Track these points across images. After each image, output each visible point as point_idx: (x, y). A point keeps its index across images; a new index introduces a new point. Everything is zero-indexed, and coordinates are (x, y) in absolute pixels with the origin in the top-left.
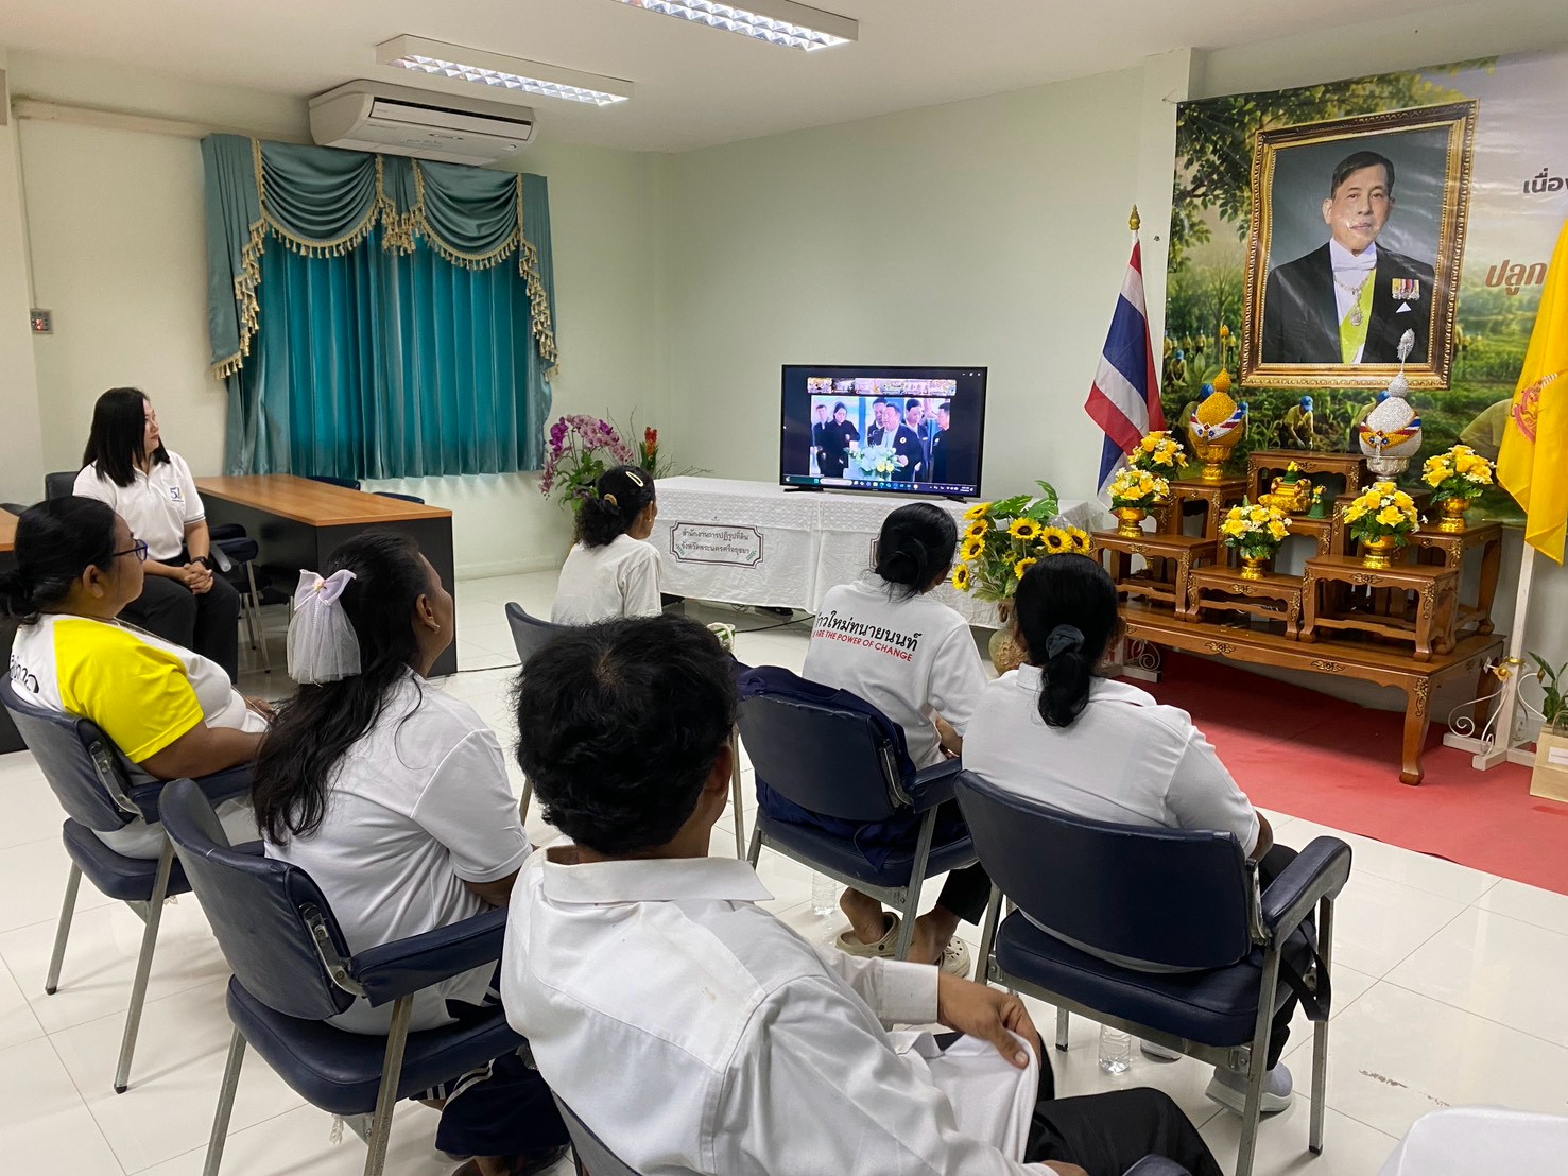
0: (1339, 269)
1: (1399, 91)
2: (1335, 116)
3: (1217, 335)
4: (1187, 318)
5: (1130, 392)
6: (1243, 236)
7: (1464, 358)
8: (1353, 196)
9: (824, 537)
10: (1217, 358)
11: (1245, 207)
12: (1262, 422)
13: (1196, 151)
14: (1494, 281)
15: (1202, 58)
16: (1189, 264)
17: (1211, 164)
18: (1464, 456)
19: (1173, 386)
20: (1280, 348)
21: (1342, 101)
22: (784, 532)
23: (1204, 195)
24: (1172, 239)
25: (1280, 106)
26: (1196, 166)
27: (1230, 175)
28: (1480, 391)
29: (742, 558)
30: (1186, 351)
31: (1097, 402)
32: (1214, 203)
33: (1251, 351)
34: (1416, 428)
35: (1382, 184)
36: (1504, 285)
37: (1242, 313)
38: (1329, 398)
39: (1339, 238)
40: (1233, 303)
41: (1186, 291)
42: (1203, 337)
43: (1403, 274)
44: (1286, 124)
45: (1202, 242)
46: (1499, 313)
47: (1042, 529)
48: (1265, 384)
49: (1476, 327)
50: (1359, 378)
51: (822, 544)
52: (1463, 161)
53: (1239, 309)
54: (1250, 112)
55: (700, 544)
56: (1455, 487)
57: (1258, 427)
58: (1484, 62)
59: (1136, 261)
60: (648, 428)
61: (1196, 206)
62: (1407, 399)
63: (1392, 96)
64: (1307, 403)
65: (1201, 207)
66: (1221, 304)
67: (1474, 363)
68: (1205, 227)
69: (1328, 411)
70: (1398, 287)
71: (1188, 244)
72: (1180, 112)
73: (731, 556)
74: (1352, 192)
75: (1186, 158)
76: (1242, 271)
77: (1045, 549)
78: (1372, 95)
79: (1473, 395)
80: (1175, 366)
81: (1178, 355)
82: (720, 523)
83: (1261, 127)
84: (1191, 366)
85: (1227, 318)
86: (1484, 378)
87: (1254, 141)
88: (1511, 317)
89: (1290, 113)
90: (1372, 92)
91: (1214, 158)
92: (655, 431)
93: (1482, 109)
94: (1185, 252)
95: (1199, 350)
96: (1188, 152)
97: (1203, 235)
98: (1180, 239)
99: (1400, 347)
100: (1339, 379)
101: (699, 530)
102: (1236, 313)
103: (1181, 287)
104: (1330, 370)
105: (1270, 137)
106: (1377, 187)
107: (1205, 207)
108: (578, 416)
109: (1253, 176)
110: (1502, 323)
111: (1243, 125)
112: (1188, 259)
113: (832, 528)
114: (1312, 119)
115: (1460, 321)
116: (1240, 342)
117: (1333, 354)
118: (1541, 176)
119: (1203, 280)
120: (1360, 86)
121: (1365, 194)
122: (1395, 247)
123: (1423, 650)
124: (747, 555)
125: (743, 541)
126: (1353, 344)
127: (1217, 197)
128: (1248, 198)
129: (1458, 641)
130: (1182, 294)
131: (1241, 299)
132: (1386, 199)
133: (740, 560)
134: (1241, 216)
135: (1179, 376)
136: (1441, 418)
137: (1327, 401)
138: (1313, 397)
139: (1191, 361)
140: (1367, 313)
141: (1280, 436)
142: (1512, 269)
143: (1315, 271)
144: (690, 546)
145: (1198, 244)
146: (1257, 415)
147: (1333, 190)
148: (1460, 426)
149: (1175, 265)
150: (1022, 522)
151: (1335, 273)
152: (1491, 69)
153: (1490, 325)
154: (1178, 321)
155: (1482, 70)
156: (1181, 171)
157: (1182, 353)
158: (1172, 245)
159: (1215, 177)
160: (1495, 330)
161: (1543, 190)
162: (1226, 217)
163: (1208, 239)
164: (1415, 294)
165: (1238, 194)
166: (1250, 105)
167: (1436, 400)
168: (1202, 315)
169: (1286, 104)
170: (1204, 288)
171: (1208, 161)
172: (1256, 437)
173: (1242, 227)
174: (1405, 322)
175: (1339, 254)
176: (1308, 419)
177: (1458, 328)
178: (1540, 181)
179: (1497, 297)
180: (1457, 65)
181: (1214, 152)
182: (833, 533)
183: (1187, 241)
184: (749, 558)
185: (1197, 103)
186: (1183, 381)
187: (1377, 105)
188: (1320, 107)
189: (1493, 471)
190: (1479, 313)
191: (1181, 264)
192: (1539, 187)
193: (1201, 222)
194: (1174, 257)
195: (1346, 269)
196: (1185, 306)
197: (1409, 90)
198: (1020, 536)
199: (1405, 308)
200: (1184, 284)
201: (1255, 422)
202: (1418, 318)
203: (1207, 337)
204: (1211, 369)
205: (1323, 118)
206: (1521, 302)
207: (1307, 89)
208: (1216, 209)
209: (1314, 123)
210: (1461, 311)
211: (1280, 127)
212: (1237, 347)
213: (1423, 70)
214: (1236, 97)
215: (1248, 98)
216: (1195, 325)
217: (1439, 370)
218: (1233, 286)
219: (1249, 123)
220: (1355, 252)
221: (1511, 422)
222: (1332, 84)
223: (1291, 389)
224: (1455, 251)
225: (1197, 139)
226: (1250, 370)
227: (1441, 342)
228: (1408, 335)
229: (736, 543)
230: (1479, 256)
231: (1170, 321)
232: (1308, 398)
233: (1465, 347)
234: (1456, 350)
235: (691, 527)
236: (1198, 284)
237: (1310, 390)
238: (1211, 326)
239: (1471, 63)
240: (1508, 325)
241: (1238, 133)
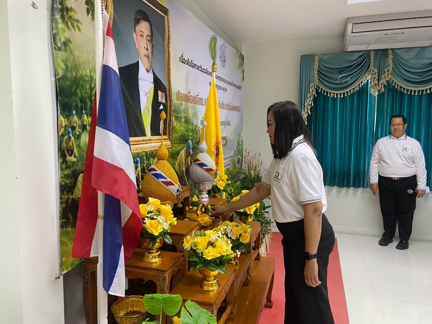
8: (141, 36)
14: (178, 99)
19: (67, 162)
30: (74, 129)
35: (150, 34)
36: (180, 101)
38: (145, 158)
39: (142, 60)
41: (71, 72)
43: (160, 89)
50: (152, 145)
64: (138, 162)
68: (76, 16)
69: (145, 165)
70: (160, 95)
74: (141, 33)
80: (67, 143)
81: (69, 133)
84: (78, 142)
88: (182, 115)
97: (75, 23)
98: (63, 18)
104: (143, 141)
106: (148, 35)
112: (69, 41)
118: (182, 56)
119: (80, 65)
121: (144, 37)
126: (147, 125)
130: (69, 75)
132: (152, 44)
135: (70, 152)
137: (144, 159)
138: (139, 158)
142: (180, 94)
147: (135, 28)
149: (59, 44)
151: (140, 81)
153: (179, 118)
157: (71, 131)
160: (180, 121)
161: (183, 62)
163: (79, 29)
164: (164, 101)
168: (82, 96)
170: (81, 72)
176: (139, 172)
177: (174, 119)
178: (182, 58)
186: (75, 156)
190: (176, 113)
191: (65, 43)
195: (145, 80)
196: (71, 86)
199: (162, 107)
200: (69, 65)
203: (88, 117)
206: (183, 109)
220: (147, 71)
224: (169, 81)
227: (170, 125)
234: (173, 130)
237: (138, 153)
238: (88, 107)
240: (182, 119)
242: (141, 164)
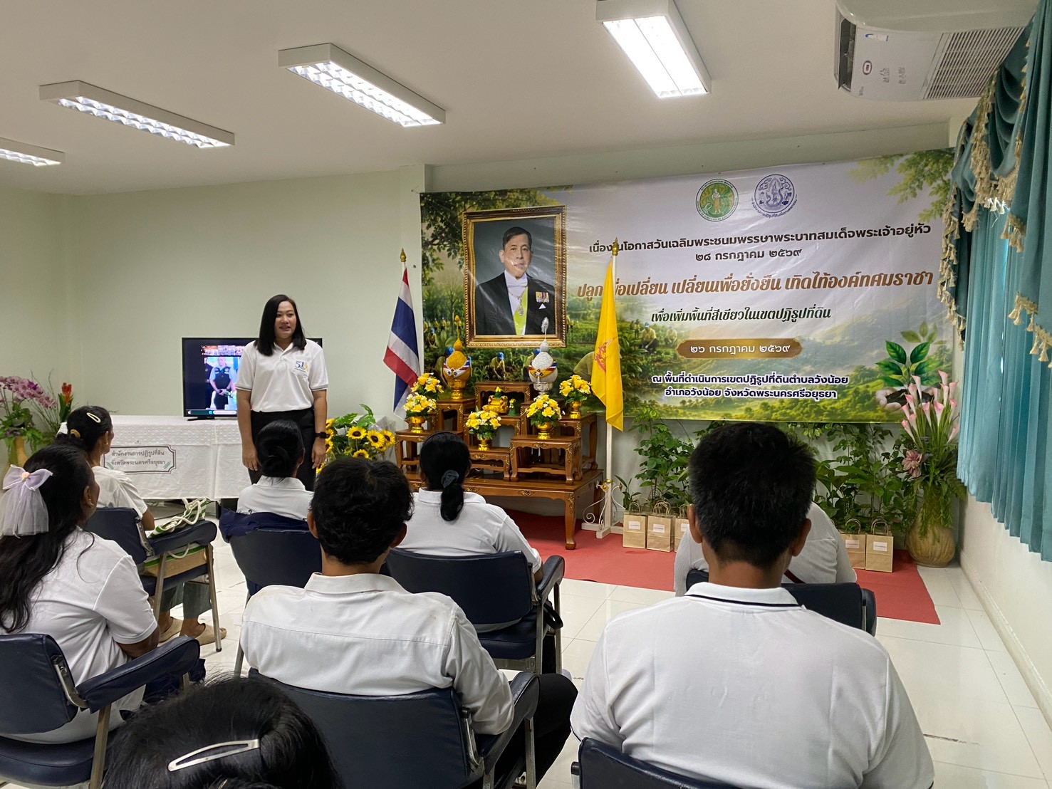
0: (510, 286)
1: (530, 198)
2: (501, 208)
3: (451, 320)
4: (435, 311)
5: (409, 353)
6: (461, 267)
7: (572, 332)
8: (513, 249)
9: (220, 449)
10: (452, 332)
11: (461, 252)
12: (479, 367)
13: (432, 220)
14: (581, 294)
15: (430, 170)
16: (434, 281)
17: (441, 228)
18: (577, 380)
19: (430, 348)
20: (486, 327)
21: (504, 200)
22: (190, 448)
23: (438, 244)
24: (423, 267)
25: (473, 200)
26: (432, 229)
27: (450, 234)
28: (580, 348)
29: (161, 467)
30: (436, 329)
31: (390, 357)
32: (444, 249)
33: (470, 329)
34: (554, 367)
35: (526, 244)
36: (586, 296)
37: (464, 308)
38: (511, 353)
39: (508, 270)
40: (458, 303)
41: (433, 296)
42: (444, 321)
43: (541, 290)
44: (477, 209)
45: (439, 269)
46: (585, 310)
47: (367, 432)
48: (479, 346)
49: (575, 316)
50: (524, 343)
51: (219, 454)
52: (562, 235)
53: (462, 306)
54: (459, 202)
55: (126, 461)
56: (575, 396)
57: (477, 369)
58: (568, 187)
59: (406, 279)
60: (65, 384)
61: (434, 250)
62: (549, 352)
63: (527, 200)
64: (500, 356)
65: (437, 251)
66: (452, 303)
67: (577, 334)
68: (440, 262)
69: (511, 360)
70: (539, 295)
71: (432, 270)
72: (422, 199)
73: (151, 467)
74: (513, 247)
75: (427, 223)
76: (462, 286)
77: (370, 444)
78: (518, 199)
79: (577, 350)
80: (430, 338)
81: (432, 331)
82: (142, 445)
83: (465, 210)
85: (456, 311)
86: (581, 341)
87: (462, 218)
88: (590, 311)
89: (479, 204)
90: (517, 197)
91: (442, 225)
92: (70, 386)
93: (568, 210)
94: (430, 275)
95: (442, 328)
96: (428, 220)
97: (439, 266)
98: (428, 267)
99: (543, 326)
100: (515, 343)
101: (124, 451)
102: (461, 308)
103: (430, 294)
104: (511, 338)
105: (470, 216)
106: (524, 245)
107: (440, 251)
108: (10, 377)
109: (463, 236)
110: (586, 314)
111: (456, 209)
112: (432, 278)
113: (225, 442)
114: (490, 208)
115: (569, 313)
116: (464, 324)
117: (511, 331)
118: (596, 244)
119: (442, 290)
120: (512, 194)
121: (519, 248)
122: (535, 276)
123: (569, 479)
124: (163, 465)
125: (161, 455)
126: (520, 326)
127: (445, 246)
128: (462, 247)
129: (584, 473)
130: (431, 298)
131: (463, 301)
132: (529, 251)
133: (159, 469)
134: (459, 257)
135: (433, 342)
136: (565, 362)
138: (503, 352)
139: (439, 334)
140: (525, 309)
141: (489, 374)
142: (588, 288)
143: (498, 286)
144: (118, 463)
145: (437, 270)
146: (476, 363)
147: (504, 246)
148: (573, 366)
149: (426, 282)
150: (354, 429)
151: (509, 289)
152: (570, 191)
153: (582, 315)
154: (431, 312)
155: (567, 191)
156: (425, 231)
157: (433, 330)
158: (424, 270)
159: (443, 235)
160: (584, 318)
161: (598, 251)
162: (451, 257)
163: (442, 268)
164: (547, 300)
165: (456, 245)
166: (459, 198)
167: (561, 352)
168: (442, 309)
169: (477, 199)
170: (442, 294)
171: (439, 226)
172: (476, 375)
173: (460, 263)
174: (544, 314)
175: (509, 279)
176: (502, 364)
177: (568, 317)
178: (596, 246)
179: (583, 302)
180: (555, 187)
181: (442, 221)
182: (226, 445)
183: (431, 269)
184: (165, 467)
185: (430, 194)
186: (435, 345)
187: (520, 204)
188: (493, 203)
189: (590, 387)
190: (576, 310)
191: (429, 281)
192: (596, 249)
193: (438, 259)
194: (425, 277)
196: (433, 304)
197: (535, 197)
198: (354, 438)
199: (543, 307)
200: (431, 292)
201: (475, 366)
202: (549, 312)
203: (446, 321)
204: (450, 339)
205: (495, 208)
206: (593, 304)
207: (486, 192)
208: (445, 252)
209: (491, 210)
210: (568, 309)
211: (475, 211)
212: (462, 327)
213: (540, 188)
214: (451, 193)
215: (457, 194)
216: (439, 314)
217: (561, 338)
218: (458, 294)
219: (459, 207)
220: (517, 278)
221: (595, 363)
222: (499, 191)
223: (493, 349)
224: (563, 279)
225: (432, 214)
226: (470, 340)
227: (561, 324)
228: (546, 321)
229: (155, 458)
230: (574, 282)
231: (426, 312)
232: (501, 353)
233: (572, 326)
234: (568, 328)
235: (119, 449)
236: (440, 292)
238: (448, 315)
239: (561, 187)
240: (589, 315)
241: (453, 212)
242: (505, 357)
